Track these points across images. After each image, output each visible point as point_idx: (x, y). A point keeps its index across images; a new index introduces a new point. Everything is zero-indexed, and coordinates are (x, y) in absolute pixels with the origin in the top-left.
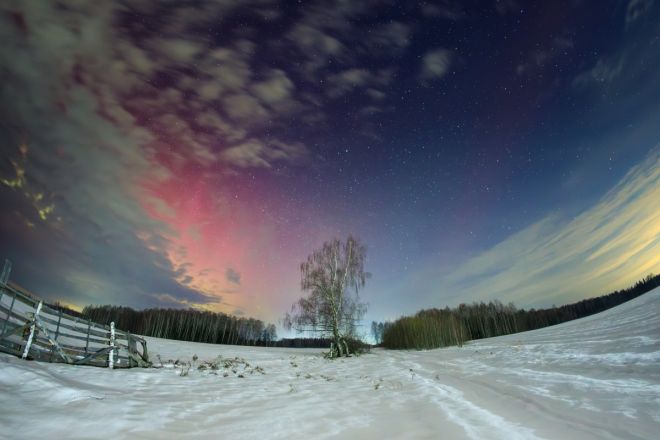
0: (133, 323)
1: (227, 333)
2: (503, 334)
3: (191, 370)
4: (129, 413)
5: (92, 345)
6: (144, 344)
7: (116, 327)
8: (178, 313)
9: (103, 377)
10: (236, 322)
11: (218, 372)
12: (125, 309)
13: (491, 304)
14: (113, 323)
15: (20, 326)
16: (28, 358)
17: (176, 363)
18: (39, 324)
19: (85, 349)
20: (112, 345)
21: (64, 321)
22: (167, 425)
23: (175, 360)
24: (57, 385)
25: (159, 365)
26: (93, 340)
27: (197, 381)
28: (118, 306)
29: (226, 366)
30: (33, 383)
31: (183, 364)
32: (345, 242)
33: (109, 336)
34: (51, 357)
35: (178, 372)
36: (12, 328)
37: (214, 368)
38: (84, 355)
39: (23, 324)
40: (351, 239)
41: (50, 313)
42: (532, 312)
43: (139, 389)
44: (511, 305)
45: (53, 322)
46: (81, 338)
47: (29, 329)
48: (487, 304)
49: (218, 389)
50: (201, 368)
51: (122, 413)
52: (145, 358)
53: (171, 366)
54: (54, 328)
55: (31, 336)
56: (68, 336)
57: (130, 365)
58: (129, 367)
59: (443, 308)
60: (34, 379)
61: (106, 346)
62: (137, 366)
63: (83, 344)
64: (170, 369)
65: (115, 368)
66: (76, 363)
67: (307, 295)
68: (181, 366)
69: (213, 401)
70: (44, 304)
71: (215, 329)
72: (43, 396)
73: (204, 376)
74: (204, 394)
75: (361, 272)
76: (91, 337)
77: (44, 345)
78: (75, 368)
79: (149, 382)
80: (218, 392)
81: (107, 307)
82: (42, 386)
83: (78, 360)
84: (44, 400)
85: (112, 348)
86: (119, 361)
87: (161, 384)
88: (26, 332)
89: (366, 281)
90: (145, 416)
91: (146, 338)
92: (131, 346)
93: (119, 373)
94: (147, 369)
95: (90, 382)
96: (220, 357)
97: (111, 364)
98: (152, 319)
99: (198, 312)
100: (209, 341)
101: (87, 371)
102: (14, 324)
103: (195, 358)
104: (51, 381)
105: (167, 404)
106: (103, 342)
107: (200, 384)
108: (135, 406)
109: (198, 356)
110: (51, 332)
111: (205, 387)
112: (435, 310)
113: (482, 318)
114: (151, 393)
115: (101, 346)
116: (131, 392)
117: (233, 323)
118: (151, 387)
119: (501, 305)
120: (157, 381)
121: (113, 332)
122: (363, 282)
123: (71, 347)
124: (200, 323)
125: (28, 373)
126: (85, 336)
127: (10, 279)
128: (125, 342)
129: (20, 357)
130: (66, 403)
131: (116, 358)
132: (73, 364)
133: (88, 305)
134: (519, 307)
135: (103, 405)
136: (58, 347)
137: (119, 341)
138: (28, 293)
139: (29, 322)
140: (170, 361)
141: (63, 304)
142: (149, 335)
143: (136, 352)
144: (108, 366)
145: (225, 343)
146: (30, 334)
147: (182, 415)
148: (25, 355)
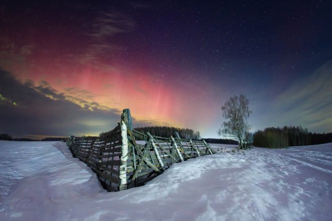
2: (302, 145)
13: (298, 128)
32: (239, 97)
40: (242, 96)
42: (315, 134)
44: (306, 129)
48: (296, 127)
59: (277, 128)
67: (228, 120)
75: (247, 110)
89: (250, 114)
112: (273, 128)
113: (294, 135)
119: (302, 129)
122: (249, 115)
134: (309, 131)
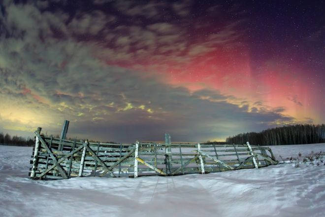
0: (258, 140)
1: (312, 136)
3: (300, 163)
4: (277, 195)
5: (240, 157)
6: (270, 150)
7: (250, 144)
8: (282, 129)
9: (254, 174)
10: (315, 128)
11: (314, 162)
12: (251, 133)
14: (248, 143)
15: (192, 159)
16: (206, 173)
17: (291, 159)
18: (203, 154)
19: (238, 160)
20: (252, 154)
21: (217, 149)
22: (298, 202)
23: (290, 157)
24: (232, 183)
25: (282, 162)
26: (240, 154)
27: (305, 170)
28: (246, 133)
29: (317, 158)
30: (216, 185)
31: (295, 159)
33: (248, 150)
34: (219, 169)
35: (294, 165)
36: (187, 161)
37: (311, 160)
38: (239, 163)
39: (193, 157)
41: (208, 147)
43: (277, 179)
45: (212, 151)
46: (233, 155)
47: (198, 159)
49: (317, 174)
50: (305, 161)
51: (273, 196)
52: (273, 159)
53: (288, 161)
54: (214, 153)
55: (202, 161)
56: (224, 155)
57: (266, 164)
58: (267, 166)
60: (216, 183)
61: (249, 156)
62: (270, 164)
63: (235, 157)
64: (289, 163)
65: (259, 167)
66: (236, 169)
68: (294, 161)
69: (315, 183)
70: (200, 144)
71: (305, 135)
72: (227, 191)
73: (307, 166)
74: (311, 178)
76: (238, 152)
77: (212, 164)
78: (236, 172)
79: (280, 173)
80: (317, 177)
81: (239, 135)
82: (223, 186)
83: (236, 167)
84: (228, 193)
85: (253, 156)
86: (260, 163)
87: (287, 174)
88: (197, 160)
90: (286, 196)
91: (270, 147)
92: (263, 153)
93: (262, 170)
94: (277, 166)
95: (250, 178)
96: (313, 152)
97: (256, 166)
98: (269, 135)
99: (293, 126)
100: (304, 143)
101: (244, 172)
102: (187, 159)
103: (300, 155)
104: (226, 182)
105: (294, 187)
106: (247, 154)
107: (307, 172)
108: (278, 190)
109: (301, 153)
110: (212, 156)
111: (310, 174)
114: (284, 181)
115: (246, 156)
116: (273, 181)
117: (314, 129)
118: (283, 177)
120: (285, 172)
121: (250, 147)
123: (229, 161)
124: (296, 132)
125: (210, 181)
126: (235, 153)
127: (171, 141)
128: (259, 151)
129: (201, 173)
130: (241, 193)
131: (257, 161)
132: (235, 170)
133: (228, 137)
135: (262, 192)
136: (221, 163)
137: (256, 152)
138: (187, 143)
139: (196, 155)
140: (288, 159)
141: (212, 141)
142: (270, 145)
143: (267, 156)
144: (255, 167)
145: (312, 143)
146: (200, 160)
147: (303, 194)
148: (203, 171)
